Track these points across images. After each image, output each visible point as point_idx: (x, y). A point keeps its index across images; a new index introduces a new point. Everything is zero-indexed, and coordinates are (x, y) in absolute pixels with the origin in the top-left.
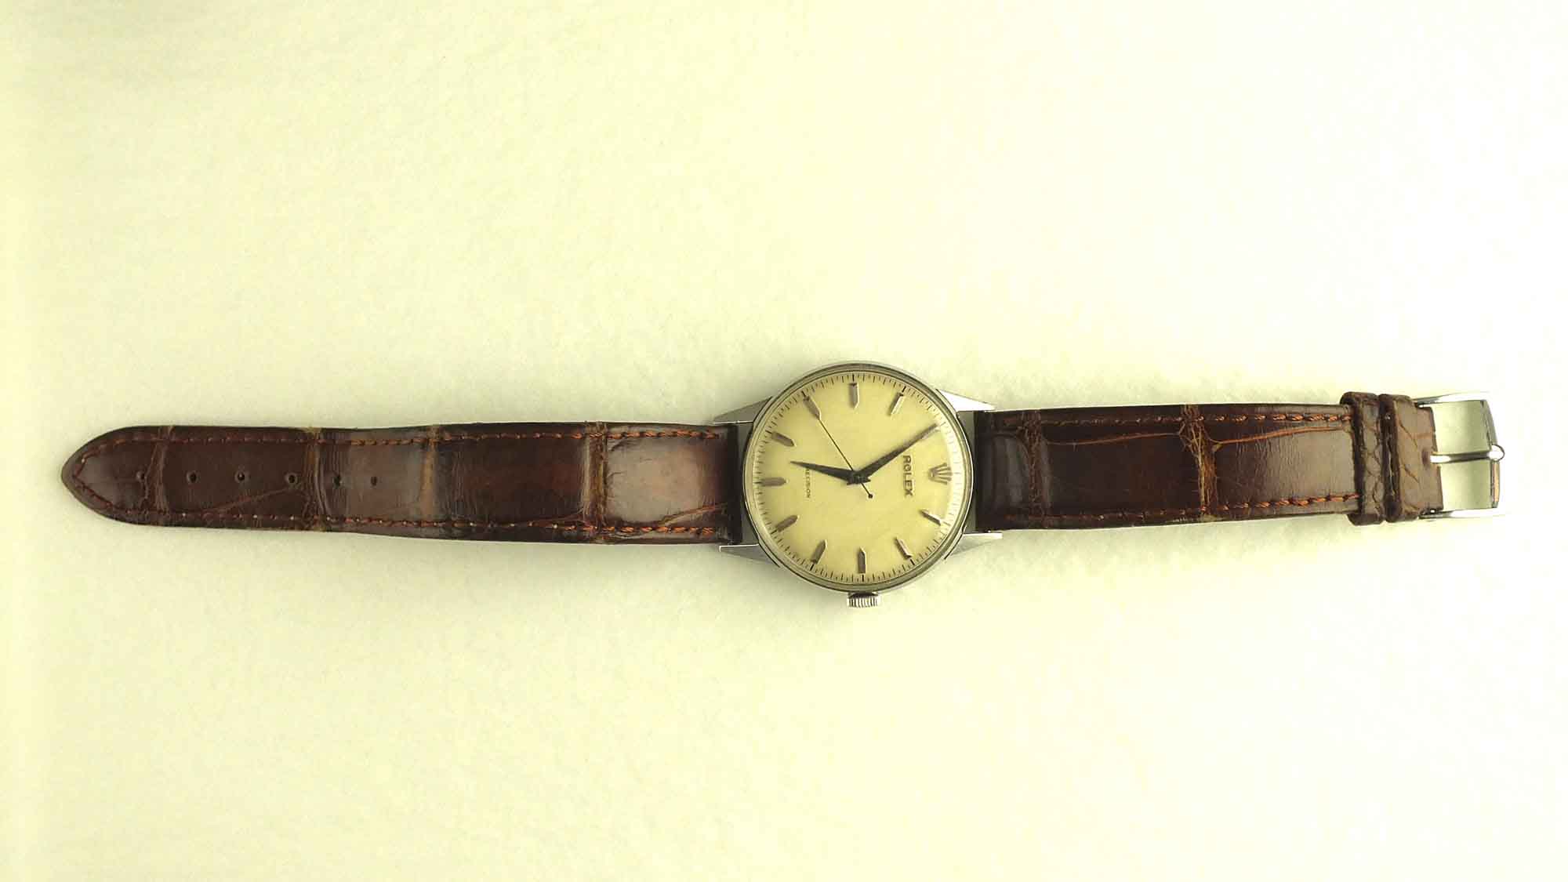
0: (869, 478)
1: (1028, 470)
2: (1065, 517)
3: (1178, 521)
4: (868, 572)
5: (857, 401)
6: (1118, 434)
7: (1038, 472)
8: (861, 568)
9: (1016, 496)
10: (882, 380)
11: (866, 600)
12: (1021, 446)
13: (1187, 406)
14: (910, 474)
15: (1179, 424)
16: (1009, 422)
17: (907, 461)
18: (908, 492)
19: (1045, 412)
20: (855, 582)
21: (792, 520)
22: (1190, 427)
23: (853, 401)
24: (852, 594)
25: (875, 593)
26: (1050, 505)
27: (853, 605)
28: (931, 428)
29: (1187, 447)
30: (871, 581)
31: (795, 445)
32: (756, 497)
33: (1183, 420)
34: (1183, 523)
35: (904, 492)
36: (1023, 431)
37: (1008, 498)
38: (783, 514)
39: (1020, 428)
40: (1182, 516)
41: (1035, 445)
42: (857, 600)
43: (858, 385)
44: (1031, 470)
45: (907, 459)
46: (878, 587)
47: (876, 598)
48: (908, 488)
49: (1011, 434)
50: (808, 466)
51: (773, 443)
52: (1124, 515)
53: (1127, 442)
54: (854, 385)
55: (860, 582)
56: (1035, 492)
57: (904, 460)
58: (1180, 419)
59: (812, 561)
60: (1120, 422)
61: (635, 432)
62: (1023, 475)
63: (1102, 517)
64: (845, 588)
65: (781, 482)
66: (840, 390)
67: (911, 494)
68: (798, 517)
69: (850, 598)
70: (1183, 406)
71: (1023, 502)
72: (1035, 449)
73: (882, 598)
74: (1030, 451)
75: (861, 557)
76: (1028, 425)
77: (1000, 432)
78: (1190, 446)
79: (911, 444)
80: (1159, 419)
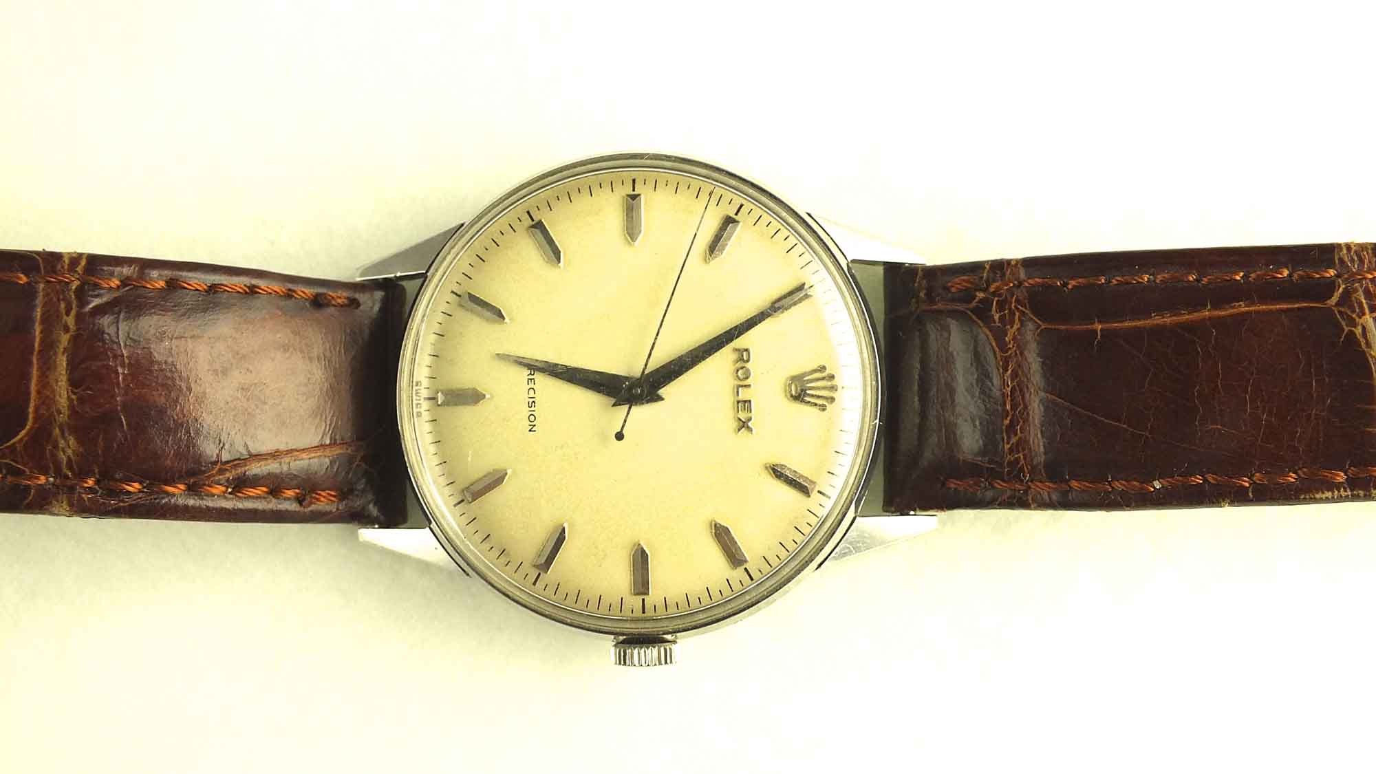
0: (662, 392)
1: (996, 381)
2: (1074, 484)
3: (1329, 494)
4: (655, 595)
5: (640, 232)
6: (1197, 305)
7: (1019, 390)
8: (641, 585)
9: (970, 441)
10: (694, 190)
11: (653, 652)
12: (984, 334)
13: (1348, 247)
14: (748, 386)
15: (1330, 286)
16: (957, 283)
17: (741, 359)
18: (744, 425)
19: (1033, 264)
20: (627, 613)
21: (495, 480)
22: (1356, 290)
23: (632, 229)
24: (621, 638)
25: (669, 637)
26: (1042, 459)
27: (623, 660)
28: (797, 293)
29: (1351, 333)
30: (661, 612)
31: (507, 320)
32: (427, 427)
33: (1338, 276)
34: (1341, 499)
35: (735, 425)
36: (986, 303)
37: (951, 440)
38: (476, 466)
39: (981, 295)
40: (1338, 486)
41: (1012, 331)
42: (628, 651)
43: (642, 197)
44: (1004, 384)
45: (743, 356)
46: (680, 624)
47: (673, 647)
48: (743, 416)
49: (960, 307)
50: (534, 367)
51: (460, 314)
52: (1205, 480)
53: (1218, 322)
54: (634, 197)
55: (638, 614)
56: (1011, 429)
57: (735, 356)
58: (1332, 272)
59: (536, 566)
60: (1197, 280)
61: (157, 280)
62: (985, 393)
63: (1157, 485)
64: (607, 625)
65: (473, 397)
66: (608, 207)
67: (750, 429)
68: (509, 472)
69: (615, 646)
70: (1339, 245)
71: (983, 452)
72: (1014, 338)
73: (686, 646)
74: (1003, 347)
75: (641, 560)
76: (998, 289)
77: (940, 306)
78: (1358, 331)
79: (750, 324)
80: (1286, 273)
